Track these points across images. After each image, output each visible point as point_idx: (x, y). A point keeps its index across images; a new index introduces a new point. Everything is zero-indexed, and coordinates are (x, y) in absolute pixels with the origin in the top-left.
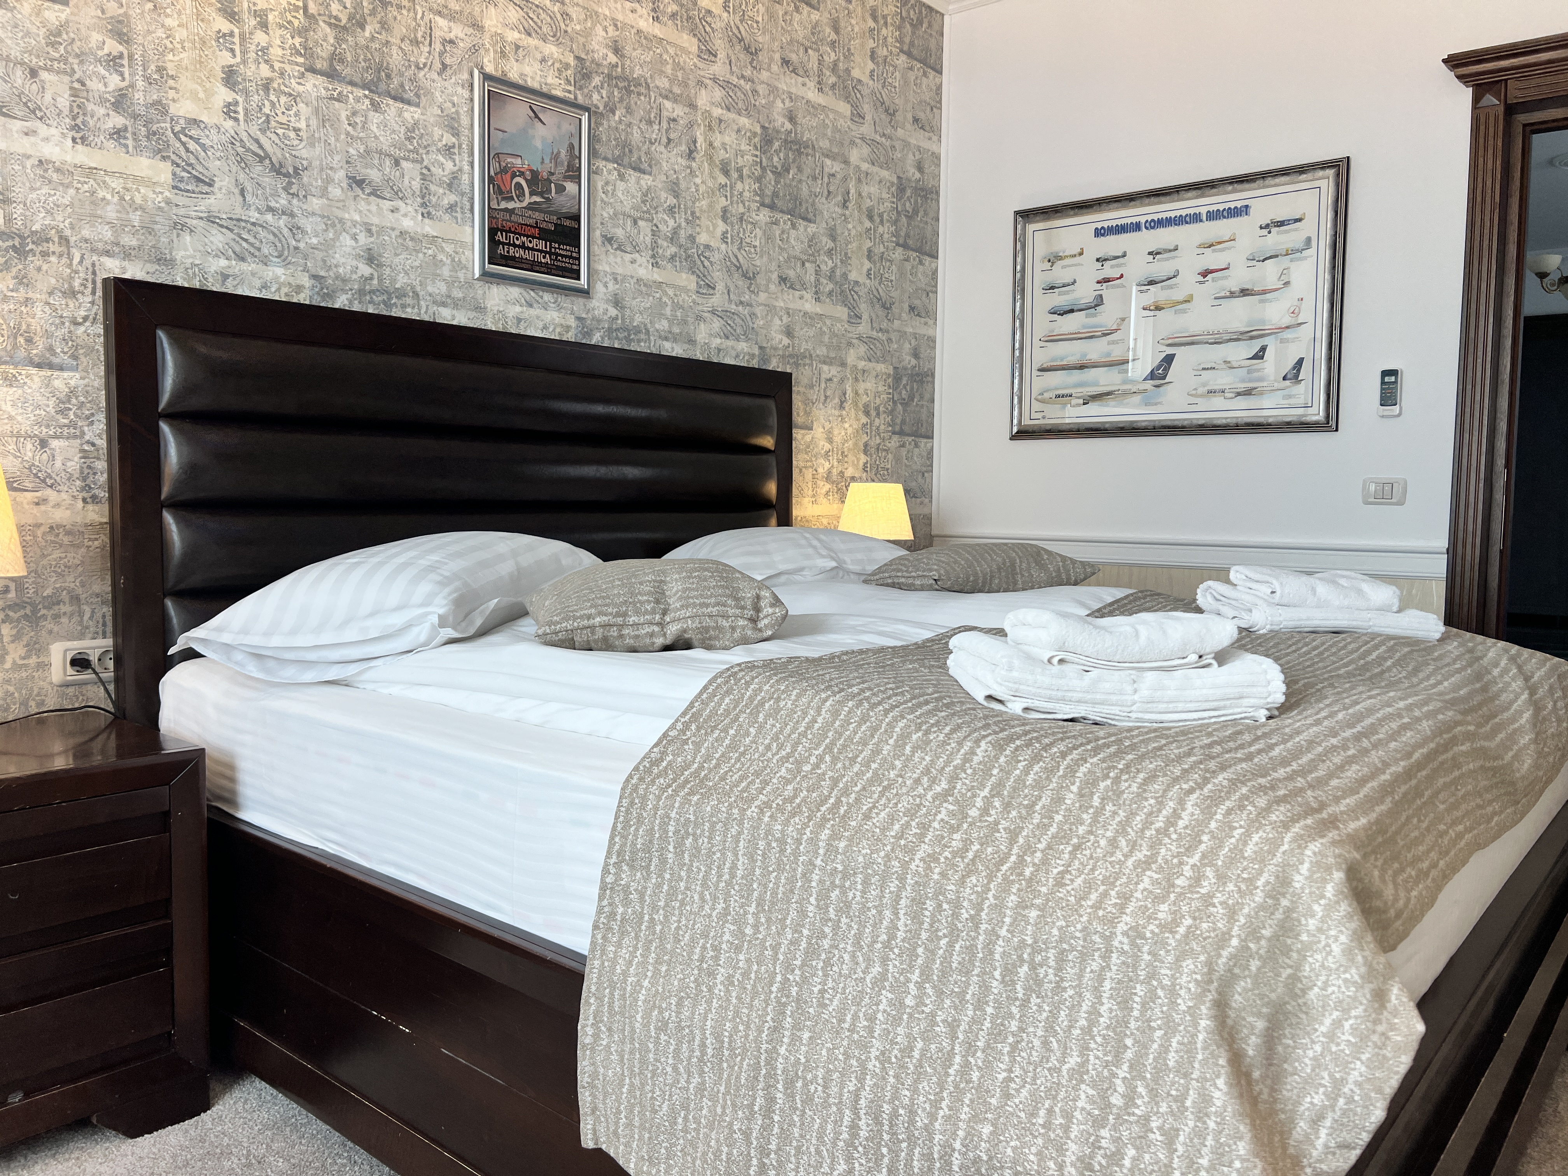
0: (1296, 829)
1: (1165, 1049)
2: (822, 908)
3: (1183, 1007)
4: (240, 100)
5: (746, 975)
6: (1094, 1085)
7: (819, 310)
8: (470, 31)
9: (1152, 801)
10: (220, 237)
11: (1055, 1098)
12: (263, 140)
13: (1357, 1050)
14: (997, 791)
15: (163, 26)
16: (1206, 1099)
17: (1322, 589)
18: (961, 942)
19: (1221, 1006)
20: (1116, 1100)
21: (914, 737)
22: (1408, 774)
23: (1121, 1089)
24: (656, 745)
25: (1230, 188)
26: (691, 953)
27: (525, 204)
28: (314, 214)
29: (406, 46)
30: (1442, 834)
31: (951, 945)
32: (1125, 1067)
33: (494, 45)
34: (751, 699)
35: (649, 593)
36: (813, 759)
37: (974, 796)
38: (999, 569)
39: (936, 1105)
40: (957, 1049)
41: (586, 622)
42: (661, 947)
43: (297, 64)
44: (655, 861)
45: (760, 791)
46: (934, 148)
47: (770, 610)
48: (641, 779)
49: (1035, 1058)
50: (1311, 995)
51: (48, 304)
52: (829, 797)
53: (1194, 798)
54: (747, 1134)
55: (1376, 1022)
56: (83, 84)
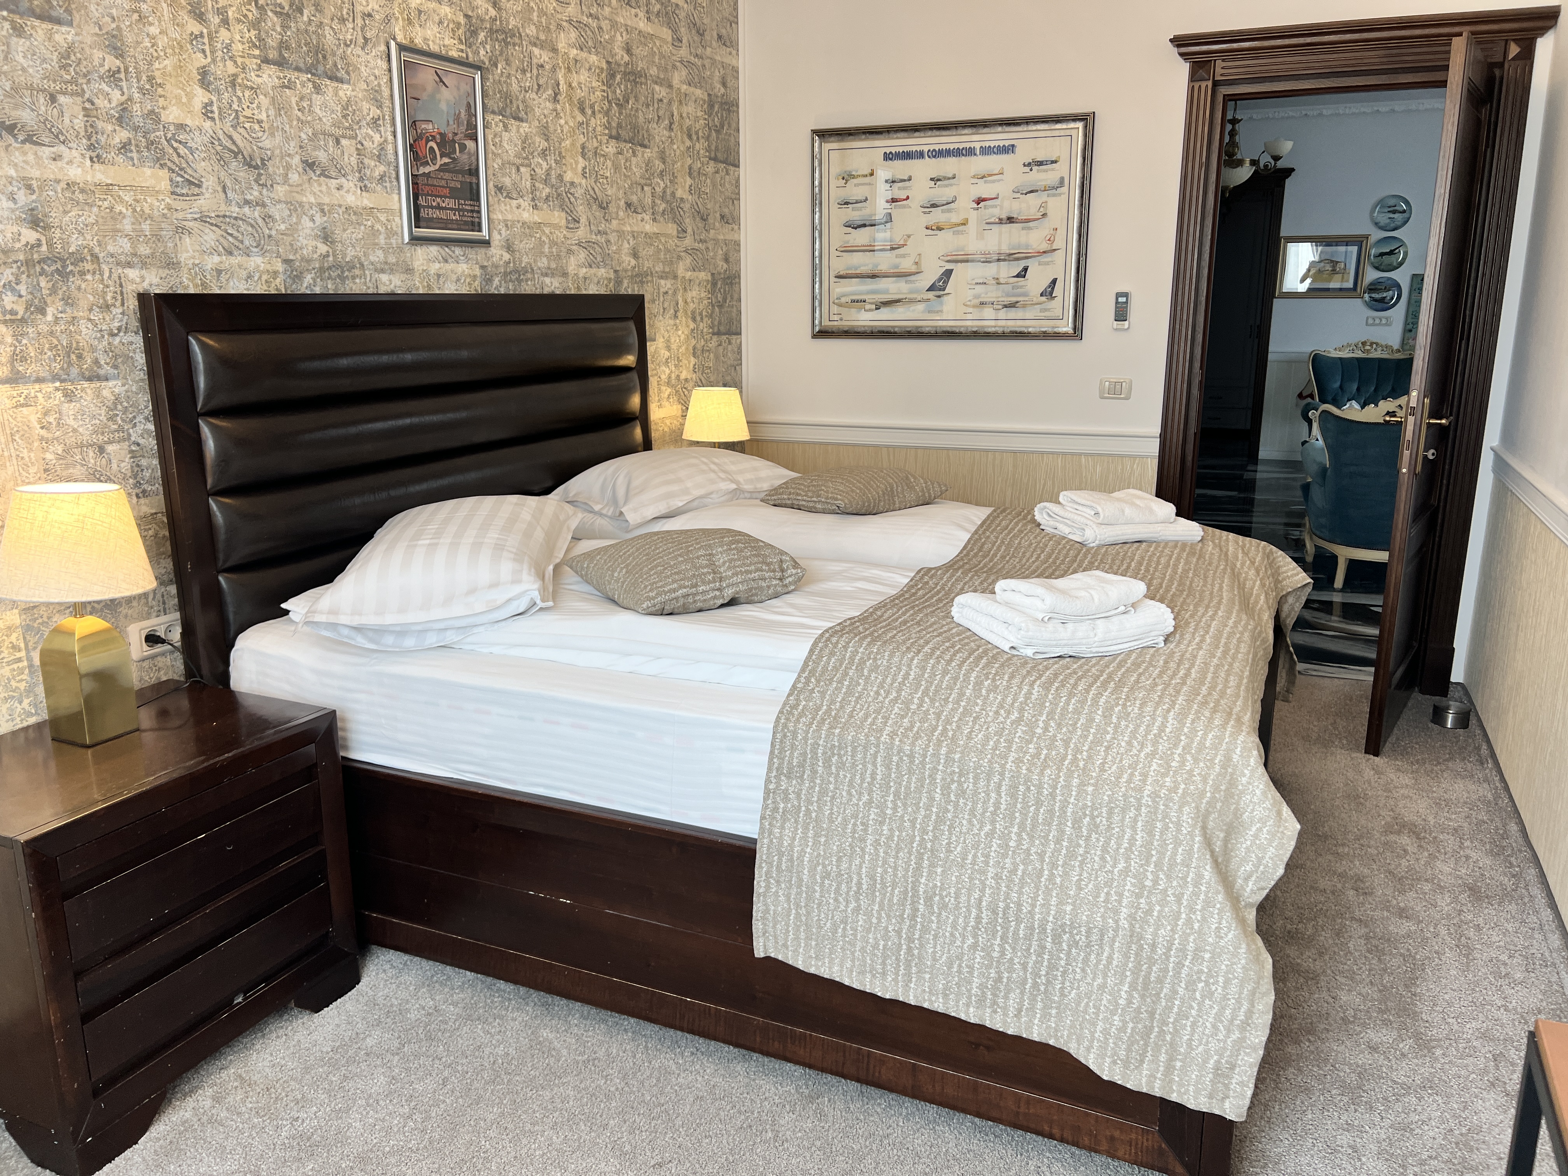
0: (1229, 728)
1: (1175, 853)
3: (1185, 832)
5: (890, 838)
6: (1135, 877)
7: (656, 230)
10: (211, 235)
11: (1110, 886)
12: (236, 136)
13: (1269, 841)
14: (1051, 716)
15: (148, 35)
16: (1200, 876)
18: (1044, 808)
19: (1204, 828)
23: (1150, 877)
24: (789, 695)
25: (1000, 129)
26: (845, 828)
27: (437, 167)
28: (280, 201)
29: (336, 25)
31: (1037, 810)
32: (1152, 866)
33: (402, 13)
35: (707, 566)
37: (1037, 720)
39: (1035, 899)
40: (1045, 867)
41: (672, 595)
43: (255, 57)
46: (734, 62)
47: (794, 571)
48: (787, 719)
49: (1096, 866)
50: (1245, 816)
51: (90, 320)
52: (937, 726)
53: (1172, 713)
54: (899, 933)
55: (1279, 827)
56: (93, 104)
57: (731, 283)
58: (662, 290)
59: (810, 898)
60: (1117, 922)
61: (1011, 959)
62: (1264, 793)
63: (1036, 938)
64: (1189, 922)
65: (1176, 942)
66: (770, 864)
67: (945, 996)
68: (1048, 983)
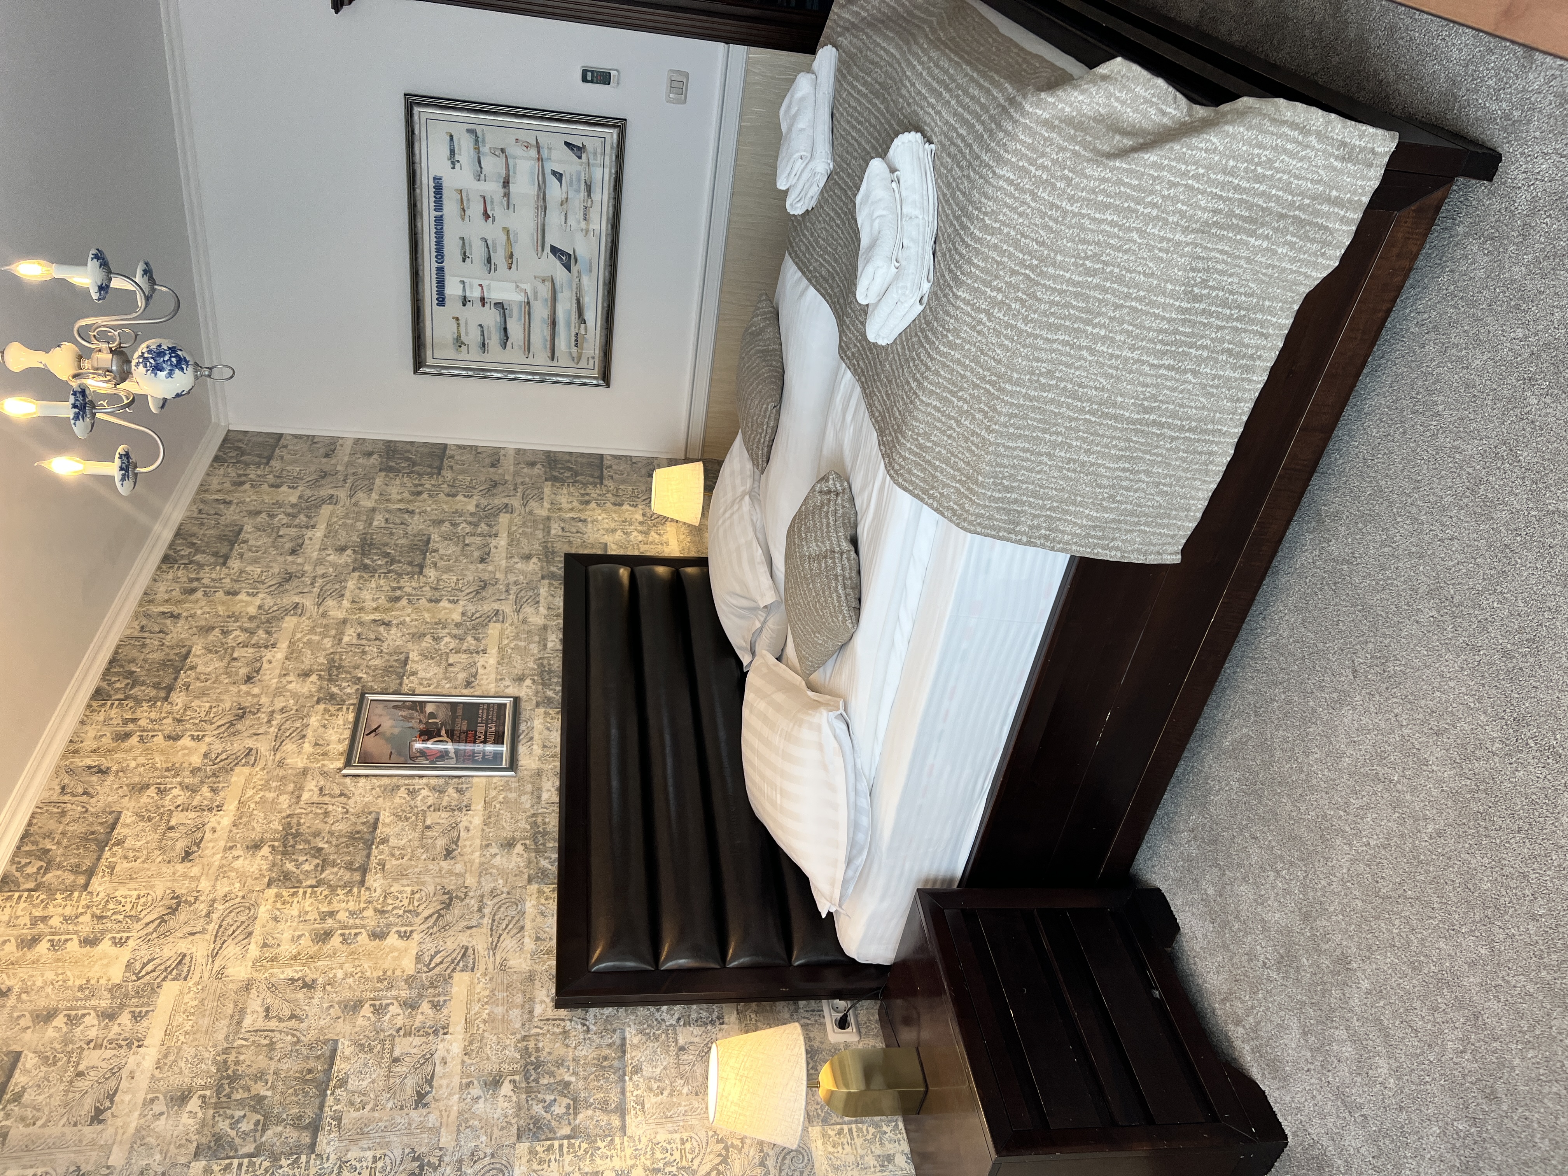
0: (1017, 116)
1: (1129, 185)
2: (1049, 388)
3: (1110, 175)
4: (395, 929)
5: (1084, 440)
6: (1147, 224)
7: (505, 535)
8: (309, 777)
9: (998, 193)
10: (507, 942)
11: (1153, 247)
12: (425, 914)
13: (1130, 90)
14: (987, 284)
15: (344, 979)
16: (1154, 165)
17: (801, 124)
18: (1072, 301)
19: (1110, 156)
20: (1155, 213)
21: (951, 338)
23: (1149, 210)
24: (943, 515)
25: (418, 191)
26: (1071, 479)
28: (479, 882)
29: (331, 820)
30: (998, 49)
31: (1073, 307)
32: (1138, 207)
33: (318, 761)
34: (915, 454)
35: (819, 563)
36: (960, 403)
37: (990, 297)
38: (765, 360)
39: (1157, 316)
40: (1128, 304)
41: (843, 598)
44: (1015, 507)
45: (978, 435)
46: (349, 442)
47: (831, 482)
48: (965, 520)
49: (1133, 258)
50: (1103, 112)
51: (575, 1048)
52: (985, 389)
53: (997, 171)
54: (1173, 439)
55: (1116, 80)
57: (555, 461)
58: (560, 533)
59: (1131, 514)
60: (1188, 244)
61: (1212, 339)
62: (1083, 92)
63: (1194, 318)
64: (1196, 177)
65: (1214, 191)
66: (1095, 545)
67: (1239, 400)
68: (1239, 307)
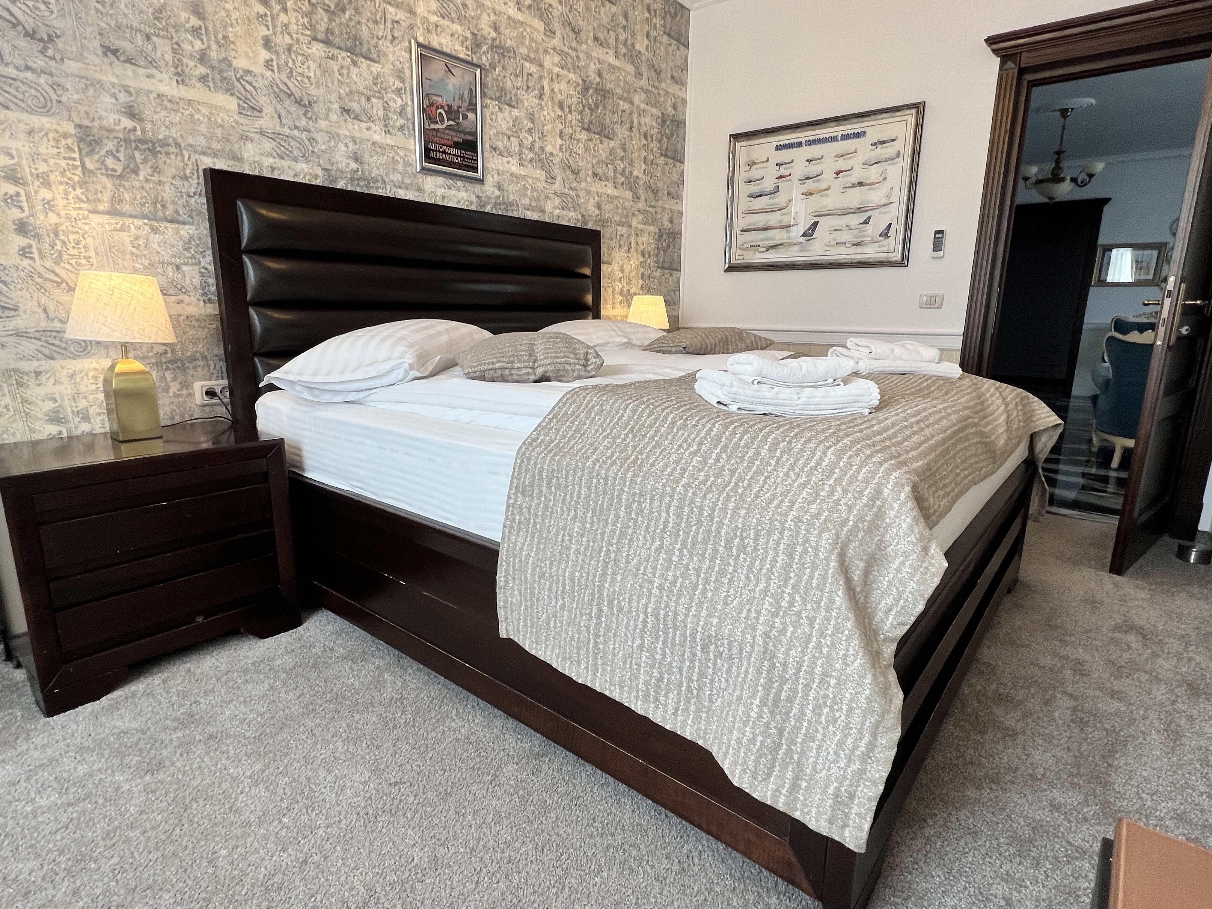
0: (886, 465)
1: (811, 578)
2: (628, 512)
3: (822, 556)
4: (274, 58)
5: (587, 548)
6: (772, 596)
8: (408, 15)
9: (809, 453)
10: (269, 144)
11: (752, 604)
12: (289, 84)
14: (724, 449)
15: (224, 8)
16: (832, 601)
18: (703, 528)
19: (842, 555)
20: (784, 604)
21: (679, 423)
22: (944, 441)
23: (787, 598)
24: (535, 431)
25: (855, 120)
26: (556, 538)
27: (444, 126)
28: (321, 130)
29: (370, 24)
30: (958, 475)
31: (698, 529)
32: (790, 588)
33: (423, 24)
34: (587, 406)
35: (525, 351)
36: (622, 436)
37: (712, 453)
38: (720, 342)
39: (688, 610)
40: (700, 582)
41: (491, 366)
42: (541, 535)
43: (306, 35)
44: (536, 491)
45: (593, 453)
46: (683, 95)
47: (594, 360)
48: (527, 449)
49: (741, 585)
50: (889, 550)
51: (172, 184)
52: (631, 455)
54: (588, 628)
55: (923, 562)
56: (179, 46)
57: (674, 237)
59: (532, 594)
60: (754, 637)
61: (670, 663)
62: (911, 528)
63: (688, 645)
64: (819, 646)
65: (805, 664)
66: (508, 564)
67: (621, 688)
68: (699, 689)
